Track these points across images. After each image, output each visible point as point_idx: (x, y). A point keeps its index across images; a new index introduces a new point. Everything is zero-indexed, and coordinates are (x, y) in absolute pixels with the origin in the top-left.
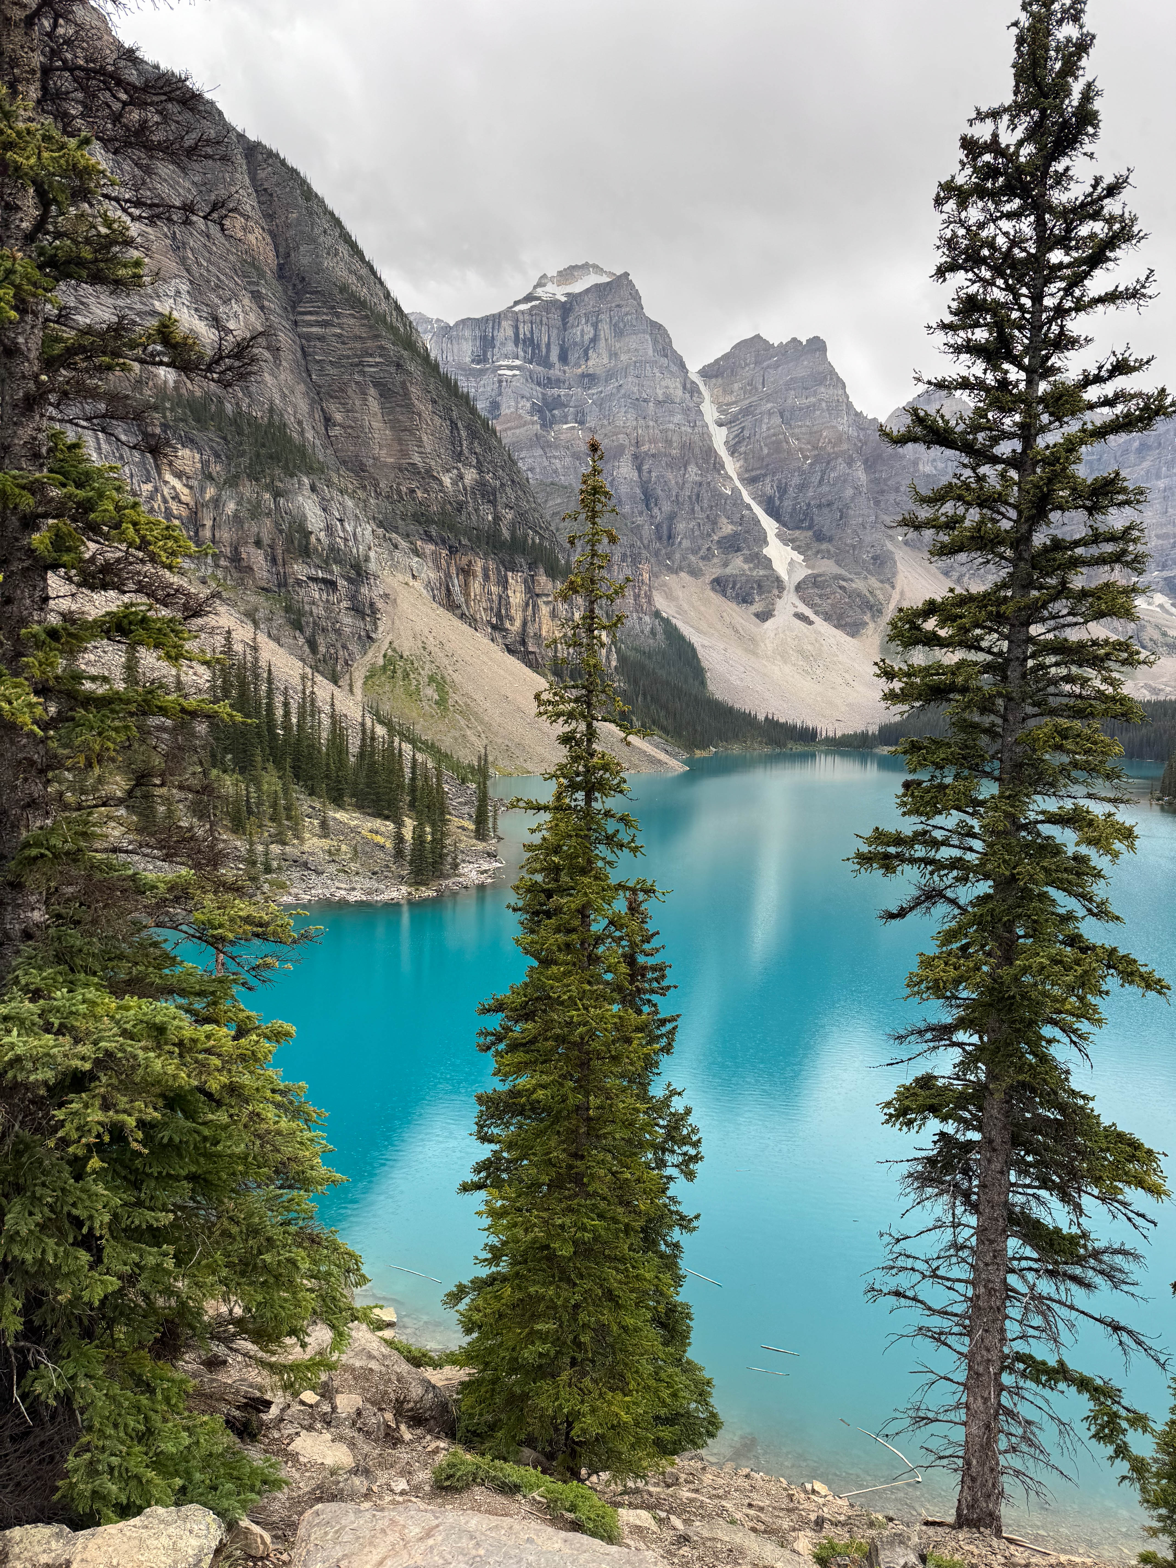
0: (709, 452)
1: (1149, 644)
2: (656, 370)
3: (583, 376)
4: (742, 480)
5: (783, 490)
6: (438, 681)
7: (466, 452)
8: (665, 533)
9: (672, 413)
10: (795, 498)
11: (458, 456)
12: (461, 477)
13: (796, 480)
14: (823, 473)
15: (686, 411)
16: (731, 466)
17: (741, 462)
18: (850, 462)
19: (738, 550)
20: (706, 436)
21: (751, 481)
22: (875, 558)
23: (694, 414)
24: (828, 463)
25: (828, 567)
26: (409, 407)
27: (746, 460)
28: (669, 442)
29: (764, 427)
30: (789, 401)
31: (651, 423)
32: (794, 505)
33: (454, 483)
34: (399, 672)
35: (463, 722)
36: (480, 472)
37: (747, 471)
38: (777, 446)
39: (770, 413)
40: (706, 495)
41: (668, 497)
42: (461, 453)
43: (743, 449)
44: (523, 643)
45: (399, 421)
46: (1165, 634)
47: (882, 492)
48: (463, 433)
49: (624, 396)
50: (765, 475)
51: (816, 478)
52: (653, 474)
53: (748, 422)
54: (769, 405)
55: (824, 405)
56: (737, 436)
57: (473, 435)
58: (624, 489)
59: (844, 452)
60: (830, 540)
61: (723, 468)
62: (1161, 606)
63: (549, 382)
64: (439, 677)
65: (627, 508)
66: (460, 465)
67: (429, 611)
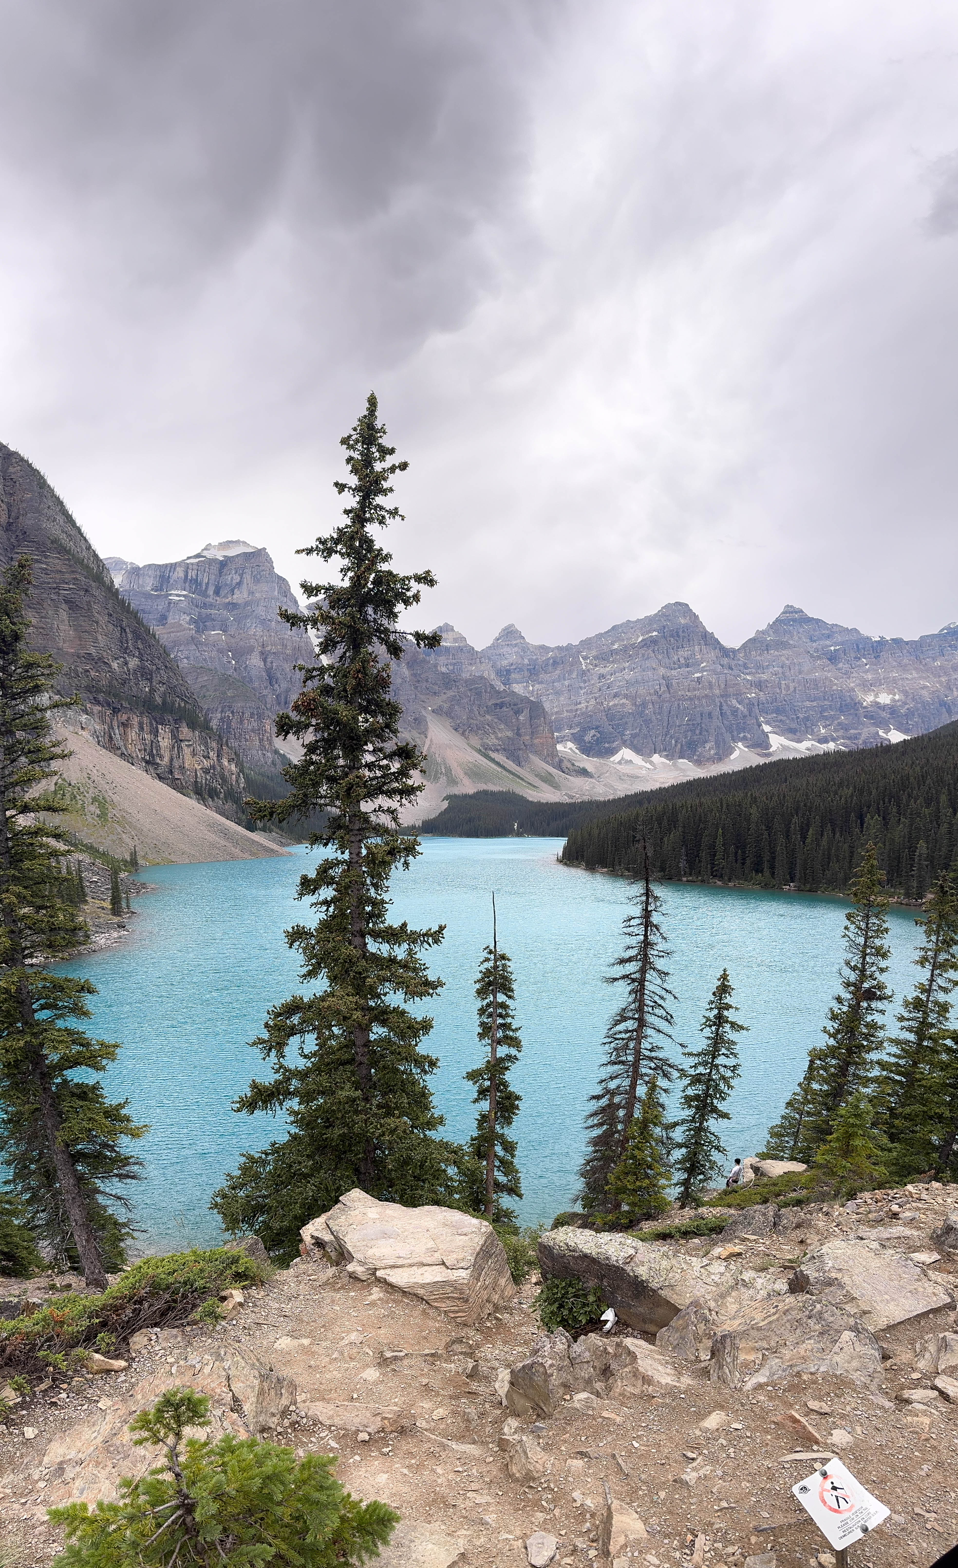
0: (311, 653)
1: (566, 770)
2: (279, 603)
3: (229, 603)
6: (101, 802)
7: (131, 648)
8: (283, 700)
11: (125, 650)
12: (126, 663)
20: (309, 644)
22: (415, 719)
26: (90, 617)
28: (284, 646)
31: (274, 634)
33: (121, 667)
34: (68, 795)
35: (119, 830)
36: (141, 660)
41: (285, 679)
42: (127, 648)
44: (171, 772)
45: (81, 626)
46: (573, 765)
47: (418, 681)
48: (130, 636)
49: (256, 617)
52: (274, 664)
57: (138, 637)
58: (254, 673)
61: (322, 662)
62: (570, 749)
63: (205, 606)
64: (101, 798)
65: (256, 684)
66: (126, 656)
67: (94, 752)
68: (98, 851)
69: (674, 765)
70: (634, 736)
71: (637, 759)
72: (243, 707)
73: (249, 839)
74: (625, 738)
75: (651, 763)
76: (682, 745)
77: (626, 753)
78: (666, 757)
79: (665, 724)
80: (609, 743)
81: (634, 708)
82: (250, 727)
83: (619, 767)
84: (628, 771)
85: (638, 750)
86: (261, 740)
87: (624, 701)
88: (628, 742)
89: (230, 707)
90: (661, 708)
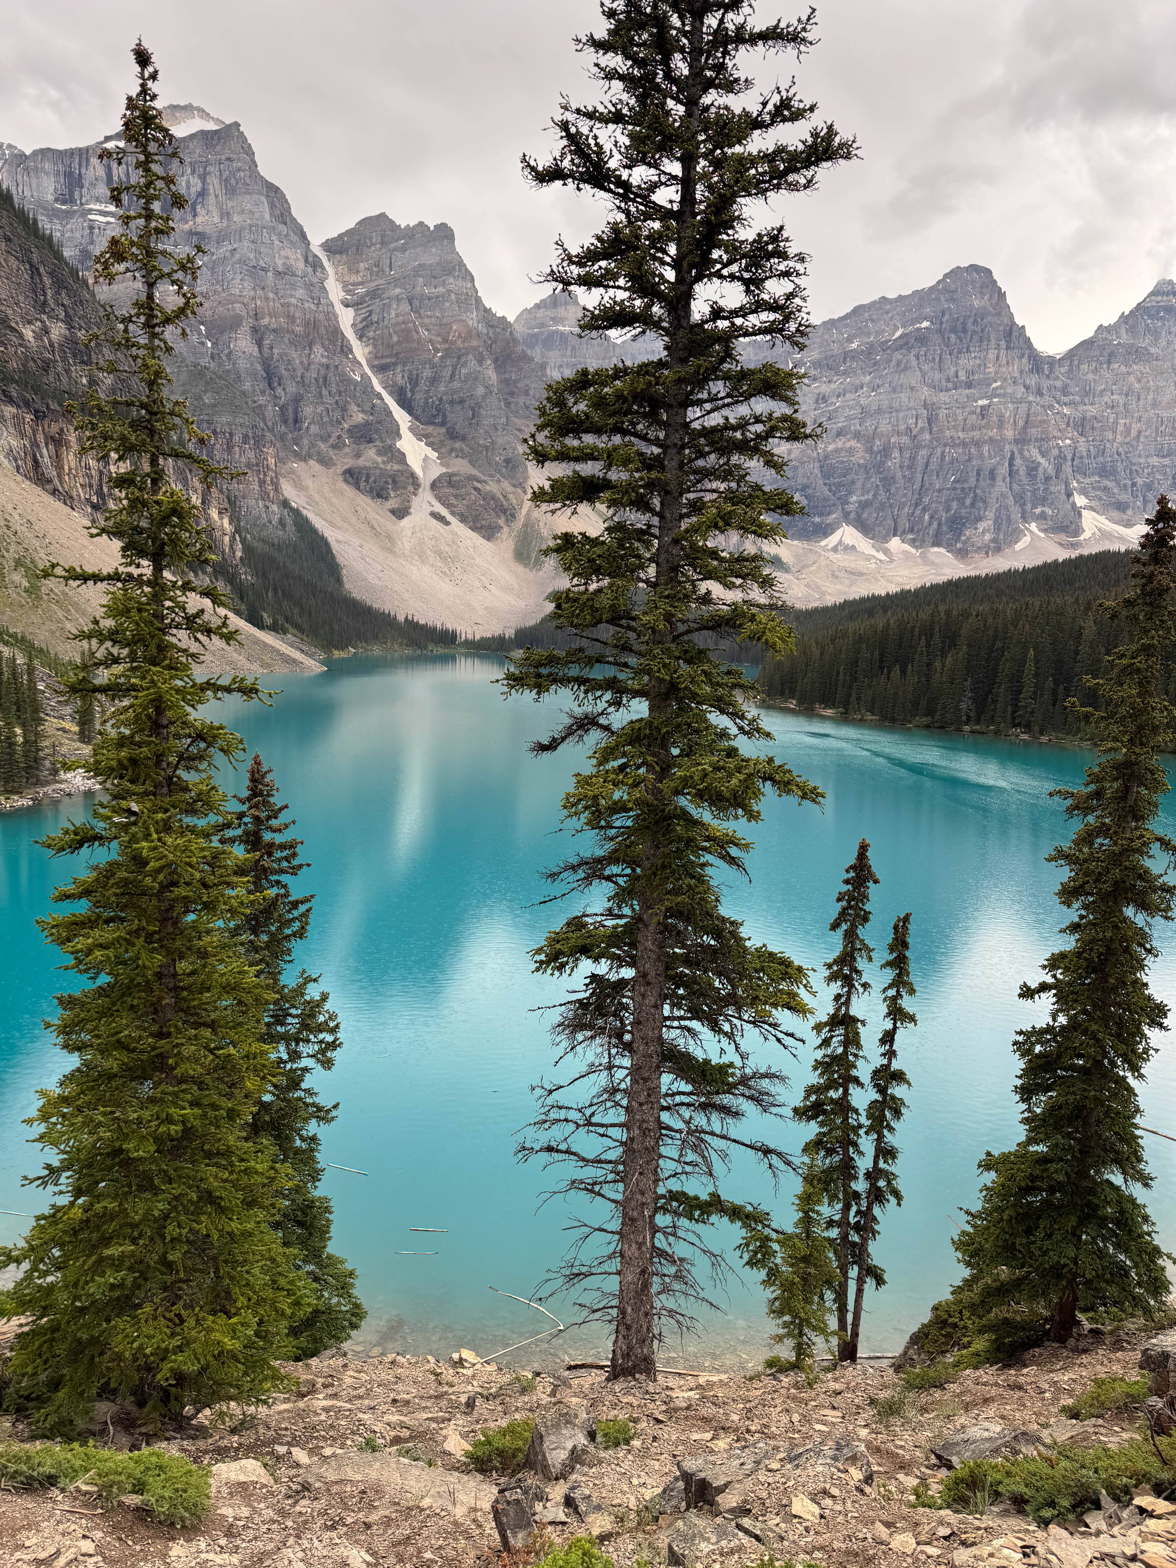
0: (336, 333)
2: (274, 238)
3: (192, 231)
4: (372, 367)
5: (414, 381)
6: (27, 566)
7: (51, 302)
8: (291, 416)
9: (293, 286)
10: (427, 392)
11: (41, 306)
12: (46, 331)
13: (427, 373)
14: (455, 367)
15: (309, 286)
16: (360, 351)
17: (370, 348)
18: (480, 361)
19: (370, 441)
20: (332, 316)
21: (381, 369)
22: (506, 460)
23: (317, 291)
24: (459, 358)
25: (462, 466)
27: (375, 346)
28: (291, 318)
29: (393, 313)
30: (418, 289)
31: (271, 295)
32: (426, 399)
33: (38, 337)
35: (62, 615)
36: (70, 327)
37: (376, 357)
38: (407, 335)
39: (398, 299)
40: (333, 379)
41: (293, 377)
42: (45, 303)
43: (371, 334)
47: (512, 394)
48: (47, 281)
49: (239, 261)
50: (395, 364)
51: (447, 373)
52: (275, 351)
53: (376, 306)
54: (398, 291)
55: (453, 296)
56: (364, 319)
57: (60, 284)
58: (242, 364)
59: (475, 349)
60: (463, 439)
61: (352, 352)
64: (28, 561)
65: (247, 386)
66: (44, 317)
67: (12, 484)
68: (32, 646)
69: (923, 556)
70: (863, 505)
71: (864, 545)
72: (230, 424)
73: (257, 641)
74: (850, 507)
75: (886, 552)
76: (940, 524)
77: (848, 534)
78: (912, 543)
79: (917, 486)
80: (821, 515)
81: (868, 457)
82: (243, 459)
83: (832, 556)
84: (846, 564)
85: (865, 528)
86: (262, 483)
87: (853, 443)
88: (853, 515)
89: (210, 423)
90: (913, 458)
